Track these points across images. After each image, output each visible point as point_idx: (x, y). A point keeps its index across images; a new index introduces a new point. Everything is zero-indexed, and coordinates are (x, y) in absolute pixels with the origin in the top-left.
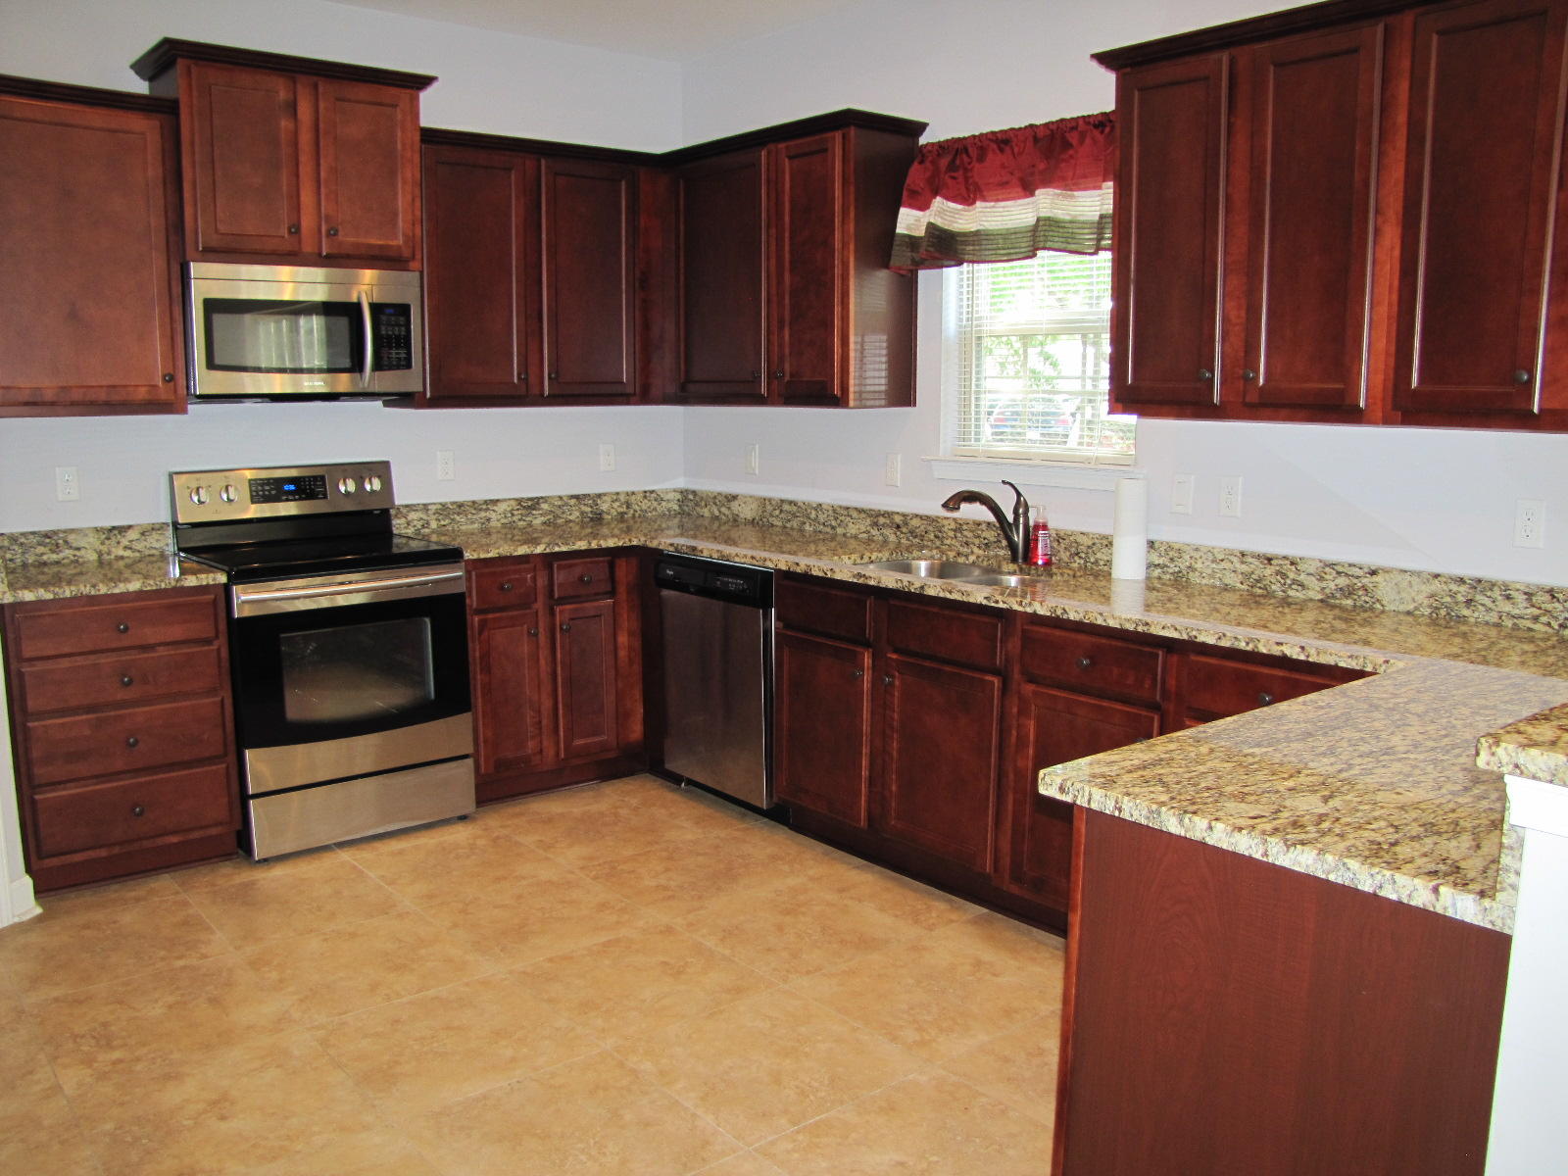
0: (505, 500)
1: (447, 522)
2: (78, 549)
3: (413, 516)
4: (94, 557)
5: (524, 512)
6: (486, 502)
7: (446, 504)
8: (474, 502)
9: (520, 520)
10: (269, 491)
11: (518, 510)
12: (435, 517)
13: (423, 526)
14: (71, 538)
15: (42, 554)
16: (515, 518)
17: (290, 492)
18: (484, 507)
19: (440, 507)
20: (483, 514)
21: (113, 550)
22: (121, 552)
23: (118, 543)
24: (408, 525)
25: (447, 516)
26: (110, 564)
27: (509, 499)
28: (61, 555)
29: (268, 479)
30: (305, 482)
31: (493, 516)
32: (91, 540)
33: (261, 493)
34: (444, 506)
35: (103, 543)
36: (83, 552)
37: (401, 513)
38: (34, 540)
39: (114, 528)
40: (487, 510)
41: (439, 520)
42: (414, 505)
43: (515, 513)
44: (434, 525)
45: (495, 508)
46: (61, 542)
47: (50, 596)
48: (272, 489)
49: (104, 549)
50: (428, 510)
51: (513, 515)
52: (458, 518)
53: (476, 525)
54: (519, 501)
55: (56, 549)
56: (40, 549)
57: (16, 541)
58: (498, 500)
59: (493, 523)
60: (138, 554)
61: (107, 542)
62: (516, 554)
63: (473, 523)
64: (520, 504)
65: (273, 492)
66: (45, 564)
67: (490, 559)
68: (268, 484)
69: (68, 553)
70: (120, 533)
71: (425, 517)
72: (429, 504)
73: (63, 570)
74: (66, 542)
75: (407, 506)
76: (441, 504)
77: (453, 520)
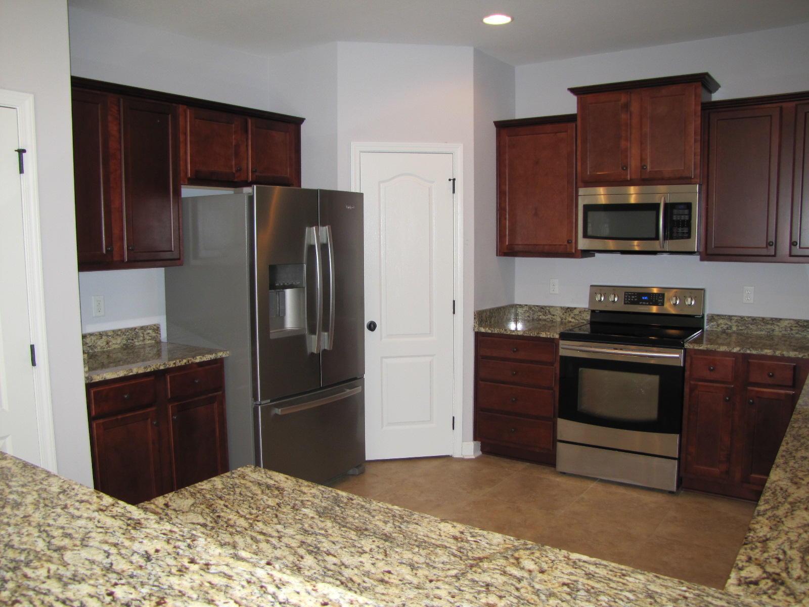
0: (786, 320)
1: (743, 328)
2: (554, 315)
3: (721, 321)
4: (559, 320)
5: (800, 329)
6: (772, 319)
7: (744, 317)
8: (763, 319)
9: (797, 333)
10: (634, 299)
11: (796, 327)
12: (736, 324)
13: (727, 328)
14: (551, 310)
15: (540, 316)
16: (793, 332)
17: (645, 301)
18: (771, 322)
19: (739, 318)
20: (769, 326)
21: (567, 318)
22: (570, 320)
23: (570, 315)
24: (718, 326)
25: (744, 325)
26: (565, 324)
27: (790, 319)
28: (547, 317)
29: (634, 293)
30: (653, 296)
31: (777, 328)
32: (559, 312)
33: (629, 300)
34: (742, 318)
35: (563, 314)
36: (555, 317)
37: (714, 319)
38: (537, 309)
39: (568, 308)
40: (772, 324)
41: (738, 326)
42: (723, 315)
43: (794, 328)
44: (734, 328)
45: (778, 324)
46: (547, 311)
47: (490, 331)
48: (635, 298)
49: (564, 317)
50: (731, 319)
51: (791, 330)
52: (751, 327)
53: (764, 332)
54: (797, 322)
55: (545, 314)
56: (540, 314)
57: (531, 308)
58: (781, 319)
59: (776, 333)
60: (577, 321)
61: (565, 314)
62: (719, 350)
63: (761, 331)
64: (797, 323)
65: (636, 300)
66: (540, 320)
67: (701, 350)
68: (634, 295)
69: (549, 316)
70: (571, 310)
71: (730, 324)
72: (733, 316)
73: (547, 323)
74: (549, 312)
75: (718, 315)
76: (740, 317)
77: (747, 327)
